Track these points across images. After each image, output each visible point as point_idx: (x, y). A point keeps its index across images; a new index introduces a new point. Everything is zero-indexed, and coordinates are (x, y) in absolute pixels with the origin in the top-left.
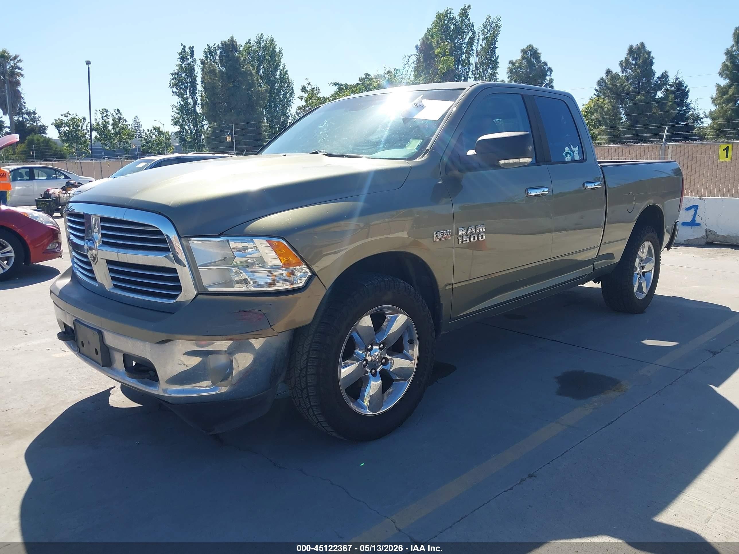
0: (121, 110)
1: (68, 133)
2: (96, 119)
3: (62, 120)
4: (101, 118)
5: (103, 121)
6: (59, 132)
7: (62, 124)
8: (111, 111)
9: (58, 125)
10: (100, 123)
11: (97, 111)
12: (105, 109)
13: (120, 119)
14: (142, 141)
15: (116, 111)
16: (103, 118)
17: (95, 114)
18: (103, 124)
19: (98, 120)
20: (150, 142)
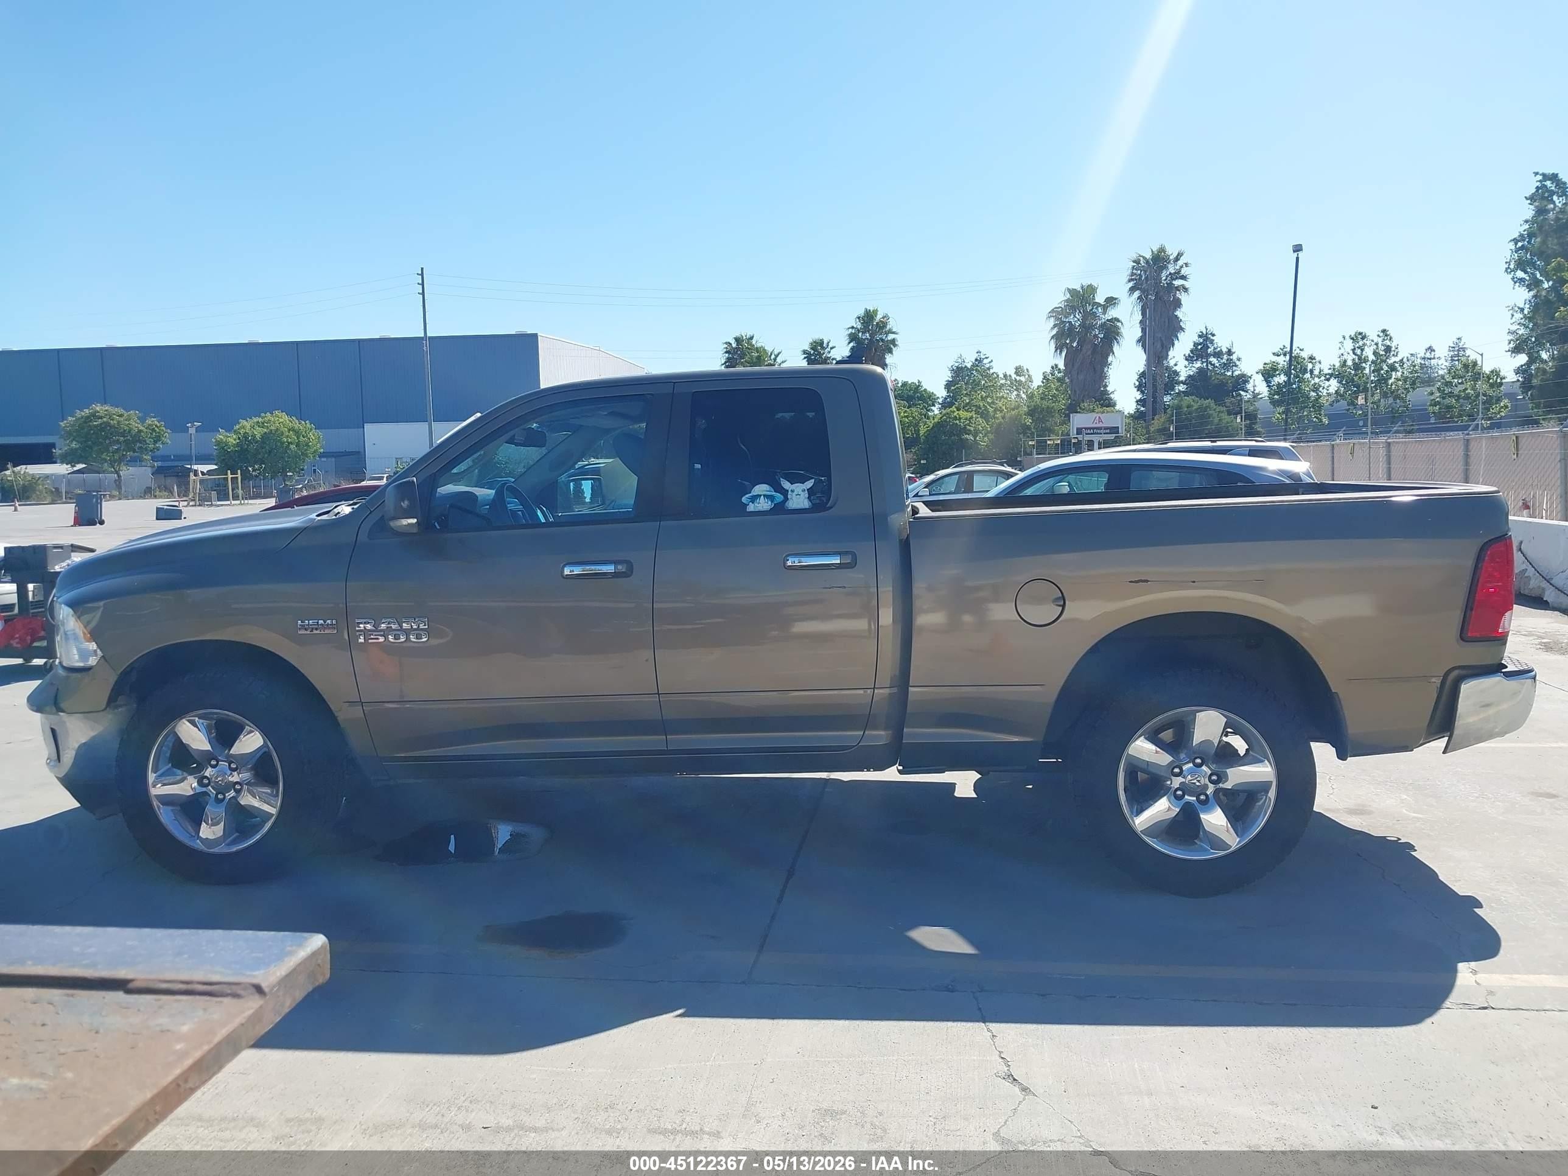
0: (1391, 332)
1: (1284, 386)
2: (1342, 355)
3: (1274, 362)
4: (1351, 352)
5: (1354, 357)
6: (1268, 386)
7: (1276, 370)
8: (1373, 334)
9: (1268, 373)
10: (1349, 363)
11: (1344, 337)
12: (1360, 334)
13: (1388, 349)
14: (1432, 394)
15: (1381, 334)
16: (1356, 352)
17: (1340, 345)
18: (1354, 364)
19: (1345, 357)
20: (1451, 395)
